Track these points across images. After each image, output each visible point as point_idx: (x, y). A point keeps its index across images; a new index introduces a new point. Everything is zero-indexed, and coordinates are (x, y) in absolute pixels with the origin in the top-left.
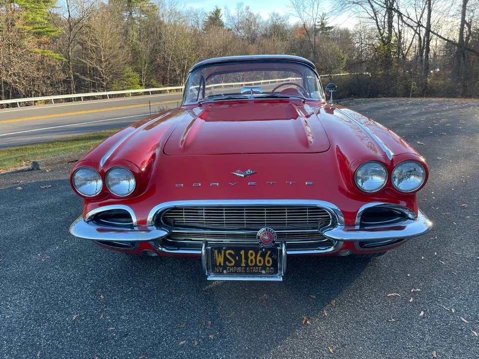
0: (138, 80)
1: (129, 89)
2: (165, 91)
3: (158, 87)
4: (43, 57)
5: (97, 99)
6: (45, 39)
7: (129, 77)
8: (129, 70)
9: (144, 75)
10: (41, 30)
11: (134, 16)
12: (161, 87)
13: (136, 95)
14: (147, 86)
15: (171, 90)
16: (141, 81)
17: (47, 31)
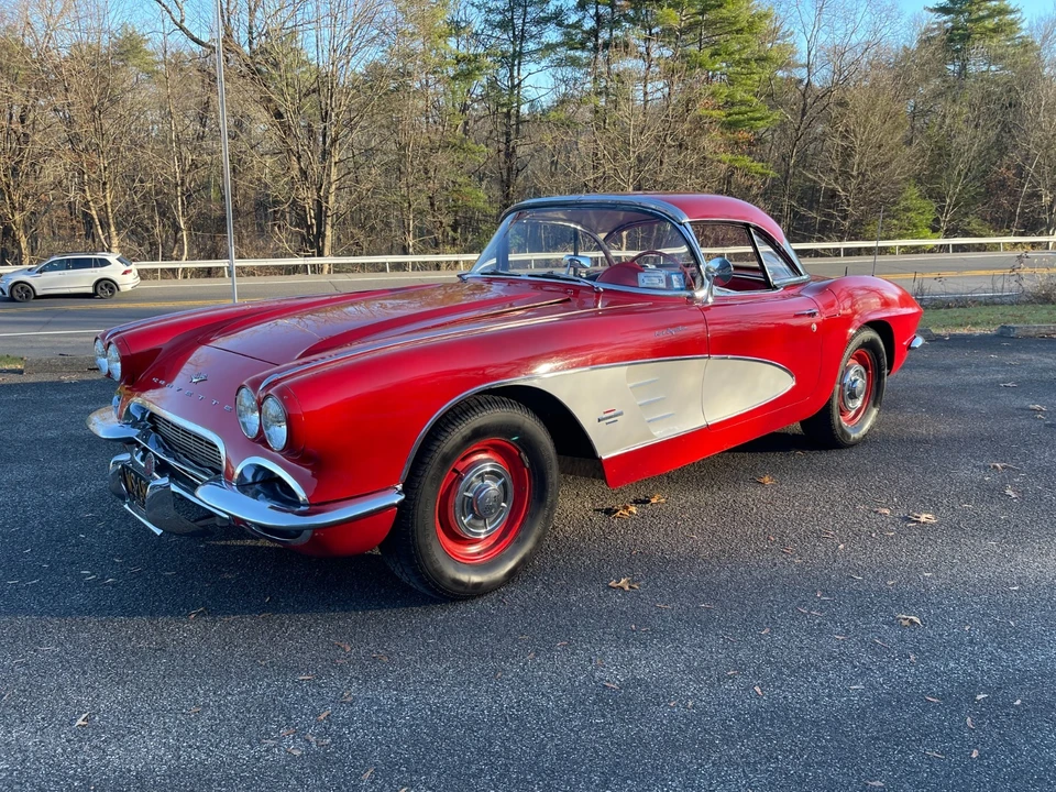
0: (931, 217)
1: (901, 237)
2: (996, 247)
3: (982, 236)
4: (732, 170)
5: (822, 256)
6: (745, 135)
7: (907, 209)
8: (912, 194)
9: (949, 206)
10: (741, 117)
11: (972, 69)
12: (989, 236)
13: (917, 252)
14: (950, 233)
15: (1016, 244)
16: (937, 220)
17: (752, 119)
